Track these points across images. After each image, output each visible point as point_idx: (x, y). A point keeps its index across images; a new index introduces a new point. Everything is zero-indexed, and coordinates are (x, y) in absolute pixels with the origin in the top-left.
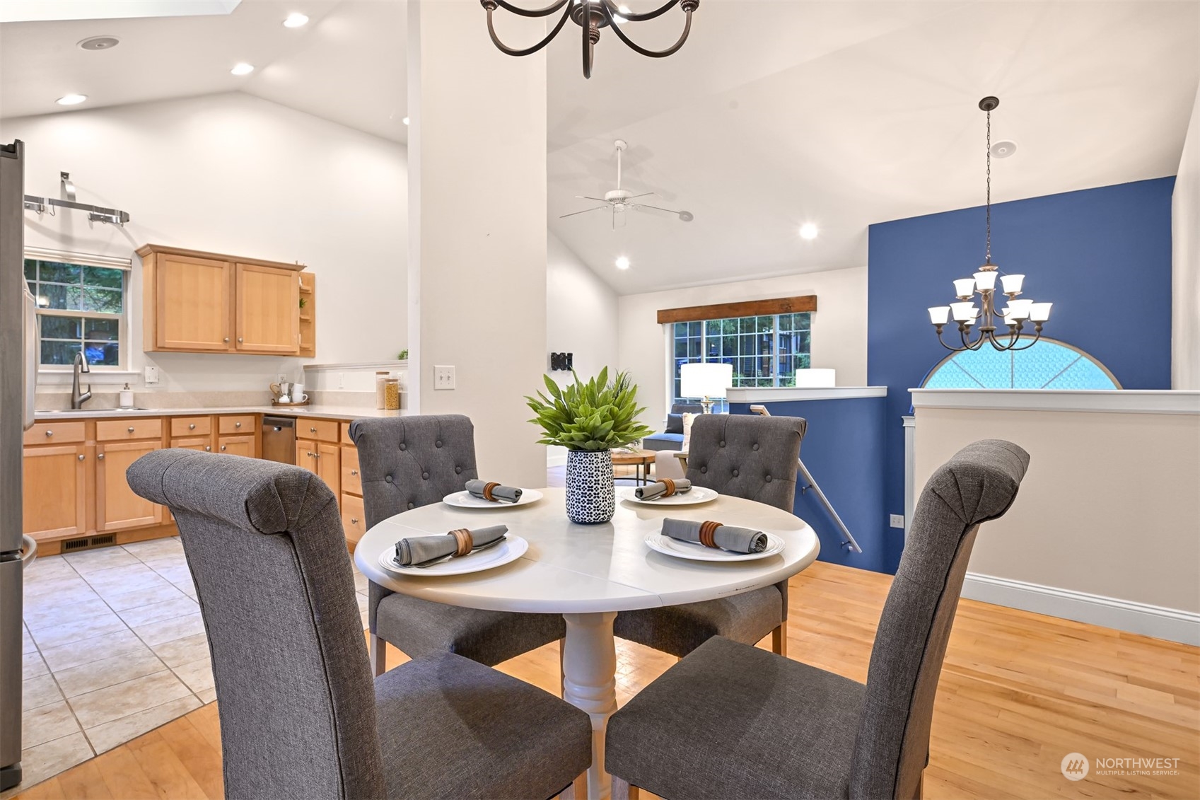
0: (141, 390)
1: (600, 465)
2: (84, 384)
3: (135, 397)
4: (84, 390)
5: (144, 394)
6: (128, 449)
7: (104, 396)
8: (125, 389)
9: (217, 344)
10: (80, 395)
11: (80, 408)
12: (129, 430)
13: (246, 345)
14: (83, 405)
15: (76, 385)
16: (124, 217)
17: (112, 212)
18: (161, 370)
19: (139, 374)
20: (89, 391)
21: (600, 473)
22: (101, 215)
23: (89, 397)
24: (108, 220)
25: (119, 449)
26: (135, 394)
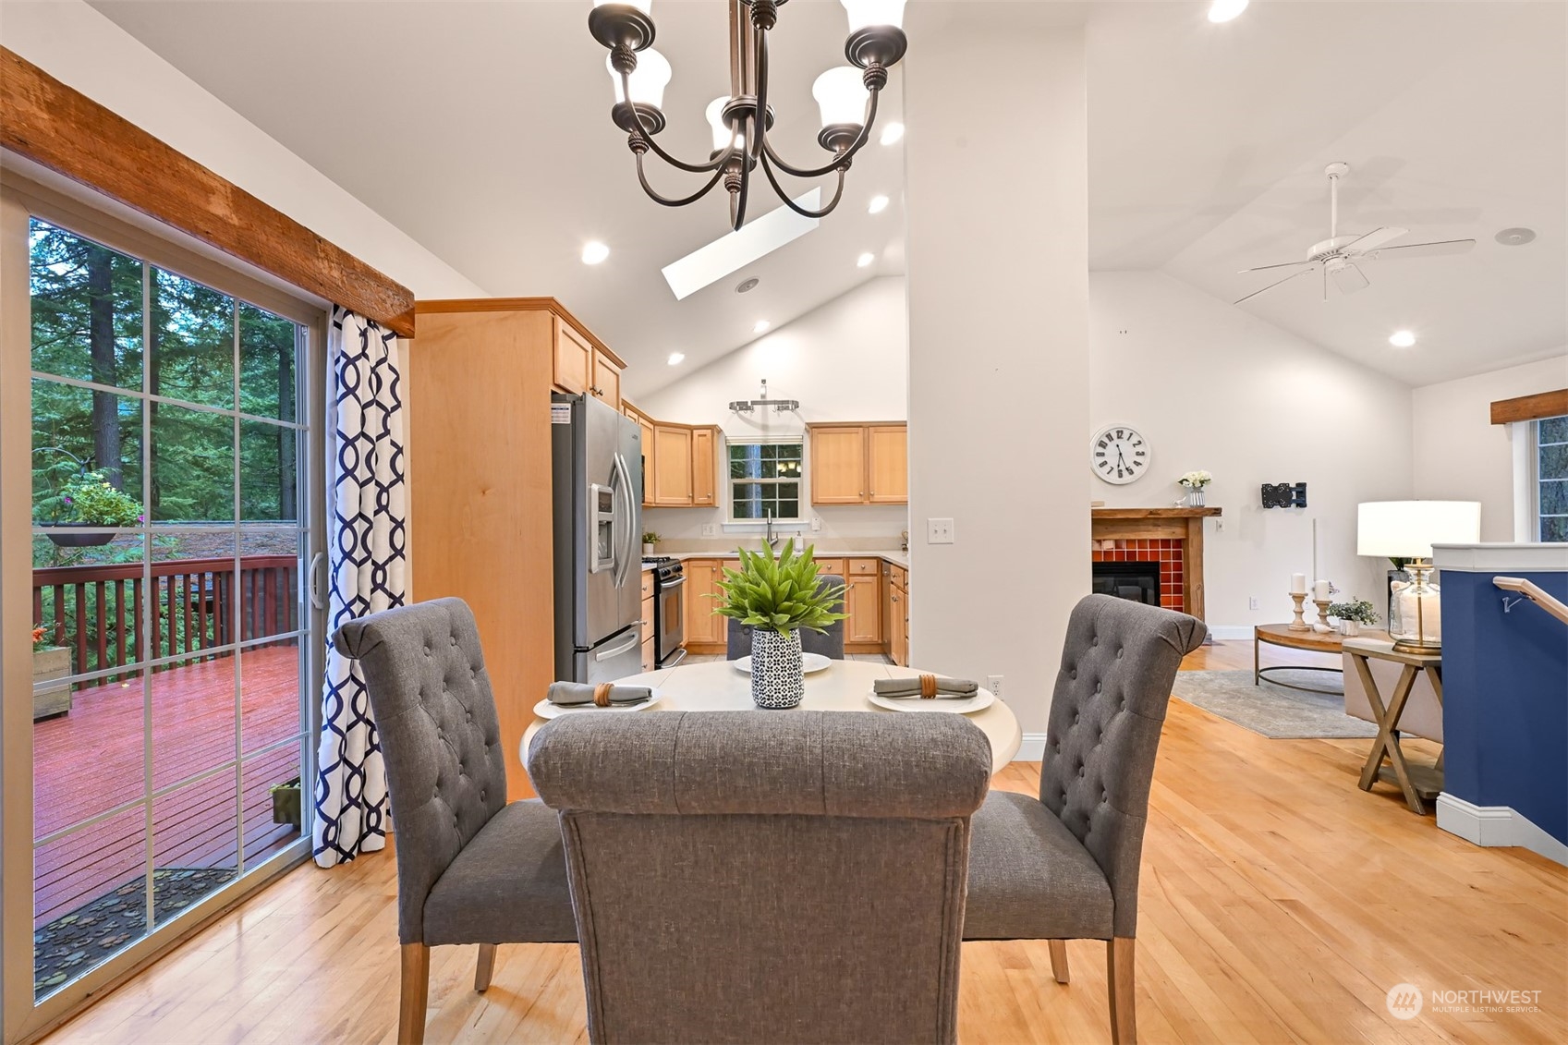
1: (767, 646)
2: (774, 532)
4: (774, 537)
7: (785, 541)
9: (855, 498)
13: (877, 498)
15: (769, 533)
16: (796, 405)
17: (787, 402)
19: (808, 524)
20: (777, 537)
21: (766, 655)
22: (783, 405)
24: (787, 408)
26: (804, 540)
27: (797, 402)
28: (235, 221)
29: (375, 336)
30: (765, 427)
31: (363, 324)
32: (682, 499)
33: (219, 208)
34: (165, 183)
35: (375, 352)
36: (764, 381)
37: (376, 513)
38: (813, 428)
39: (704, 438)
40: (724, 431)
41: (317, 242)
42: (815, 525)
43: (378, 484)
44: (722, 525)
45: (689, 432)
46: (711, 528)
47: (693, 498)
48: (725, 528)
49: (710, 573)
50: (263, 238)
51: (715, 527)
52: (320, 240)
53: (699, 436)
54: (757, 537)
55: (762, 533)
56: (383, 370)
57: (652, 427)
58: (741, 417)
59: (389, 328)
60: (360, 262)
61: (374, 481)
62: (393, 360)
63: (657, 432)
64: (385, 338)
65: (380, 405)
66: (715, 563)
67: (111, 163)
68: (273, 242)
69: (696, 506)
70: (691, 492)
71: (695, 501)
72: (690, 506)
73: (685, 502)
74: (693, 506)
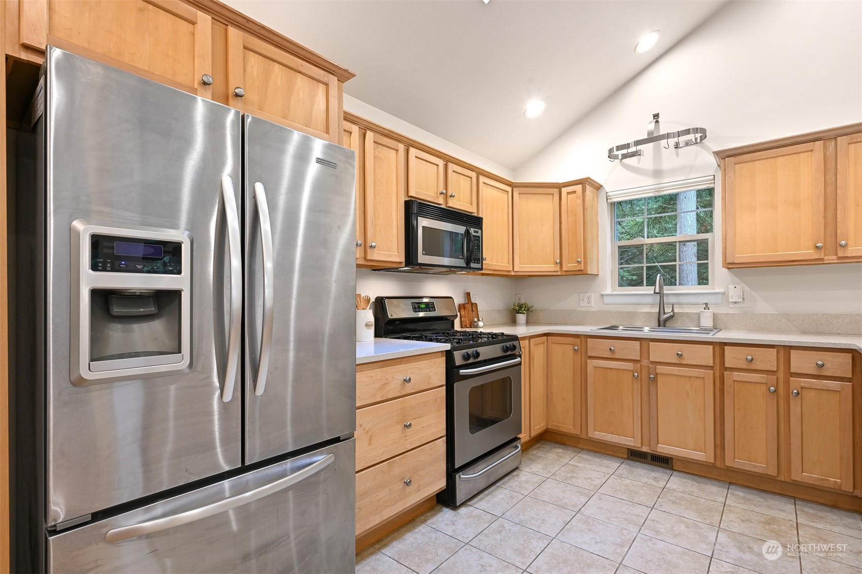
0: (721, 310)
2: (669, 304)
3: (715, 317)
4: (668, 310)
5: (727, 314)
6: (678, 373)
7: (688, 315)
8: (705, 309)
9: (808, 252)
10: (665, 313)
11: (664, 326)
12: (678, 354)
14: (668, 324)
15: (662, 305)
16: (704, 134)
18: (747, 288)
19: (723, 294)
20: (673, 310)
23: (672, 317)
25: (669, 373)
26: (714, 315)
27: (703, 131)
30: (658, 173)
32: (548, 267)
36: (656, 116)
38: (725, 156)
39: (574, 195)
40: (604, 186)
42: (734, 294)
44: (602, 295)
45: (556, 191)
46: (589, 298)
47: (561, 263)
48: (605, 298)
49: (571, 354)
51: (594, 297)
53: (568, 193)
54: (647, 310)
55: (652, 305)
57: (509, 189)
58: (626, 167)
63: (515, 194)
66: (578, 341)
69: (567, 273)
70: (559, 258)
71: (564, 269)
72: (559, 273)
73: (553, 270)
74: (563, 273)
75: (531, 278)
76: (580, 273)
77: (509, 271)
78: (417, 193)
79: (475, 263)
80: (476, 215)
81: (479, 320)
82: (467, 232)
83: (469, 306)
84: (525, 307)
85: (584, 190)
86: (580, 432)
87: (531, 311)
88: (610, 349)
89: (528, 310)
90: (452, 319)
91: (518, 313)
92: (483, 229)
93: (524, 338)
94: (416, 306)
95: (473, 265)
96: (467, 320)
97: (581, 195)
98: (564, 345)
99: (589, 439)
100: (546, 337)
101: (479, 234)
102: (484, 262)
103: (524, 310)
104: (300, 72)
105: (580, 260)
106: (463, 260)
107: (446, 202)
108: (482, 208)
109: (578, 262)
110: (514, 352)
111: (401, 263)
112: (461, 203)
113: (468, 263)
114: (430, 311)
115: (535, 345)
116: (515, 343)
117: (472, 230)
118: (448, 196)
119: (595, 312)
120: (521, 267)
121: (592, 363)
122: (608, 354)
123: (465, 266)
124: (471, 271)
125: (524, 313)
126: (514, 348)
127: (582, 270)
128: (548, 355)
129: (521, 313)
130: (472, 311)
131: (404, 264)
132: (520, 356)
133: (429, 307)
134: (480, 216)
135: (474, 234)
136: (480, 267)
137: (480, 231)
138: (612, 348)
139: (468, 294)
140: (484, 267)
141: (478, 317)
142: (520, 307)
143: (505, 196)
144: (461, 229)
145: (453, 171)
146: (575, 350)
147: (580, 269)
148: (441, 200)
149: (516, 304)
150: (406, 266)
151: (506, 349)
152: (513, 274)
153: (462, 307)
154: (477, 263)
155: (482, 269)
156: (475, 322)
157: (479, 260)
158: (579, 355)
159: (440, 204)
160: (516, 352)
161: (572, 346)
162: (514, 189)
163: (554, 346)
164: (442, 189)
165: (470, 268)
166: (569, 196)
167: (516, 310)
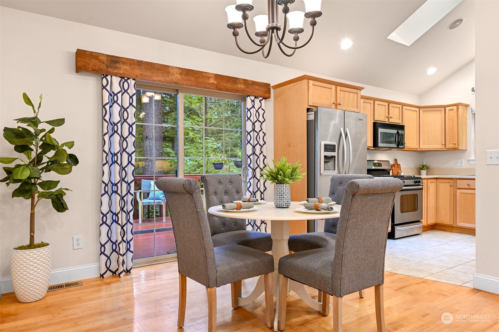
28: (215, 82)
29: (257, 101)
31: (253, 98)
32: (438, 146)
33: (212, 81)
34: (201, 80)
35: (257, 105)
37: (260, 154)
39: (452, 111)
40: (469, 105)
41: (237, 80)
43: (260, 145)
45: (443, 109)
46: (461, 162)
47: (445, 144)
48: (470, 161)
49: (449, 187)
50: (222, 84)
52: (238, 79)
56: (260, 111)
57: (418, 110)
59: (262, 97)
60: (250, 81)
61: (259, 144)
62: (263, 107)
63: (421, 112)
64: (260, 101)
65: (259, 121)
66: (452, 181)
67: (190, 80)
68: (225, 84)
69: (448, 149)
70: (444, 142)
71: (447, 147)
72: (444, 149)
73: (440, 148)
74: (446, 149)
75: (429, 152)
76: (455, 149)
77: (417, 149)
78: (378, 118)
79: (401, 145)
80: (401, 124)
81: (401, 172)
82: (398, 132)
83: (396, 165)
84: (426, 167)
85: (458, 109)
86: (453, 223)
87: (429, 169)
88: (468, 184)
89: (427, 168)
90: (389, 171)
91: (422, 169)
92: (405, 130)
93: (424, 179)
94: (374, 164)
95: (400, 146)
96: (395, 172)
97: (456, 111)
98: (445, 183)
99: (457, 226)
100: (436, 180)
101: (403, 133)
102: (405, 145)
103: (425, 168)
104: (351, 92)
105: (455, 143)
106: (396, 145)
107: (389, 120)
108: (404, 121)
109: (454, 144)
110: (419, 184)
111: (371, 147)
112: (395, 120)
113: (398, 145)
114: (380, 166)
115: (430, 183)
116: (420, 180)
117: (400, 131)
118: (390, 118)
119: (465, 169)
120: (423, 147)
121: (458, 191)
122: (467, 187)
123: (397, 147)
124: (399, 149)
125: (425, 170)
126: (420, 182)
127: (456, 148)
128: (437, 187)
129: (423, 170)
130: (398, 167)
131: (372, 147)
132: (423, 186)
133: (380, 165)
134: (403, 125)
135: (401, 133)
136: (403, 147)
137: (403, 131)
138: (469, 184)
139: (396, 160)
140: (405, 147)
141: (401, 170)
142: (423, 166)
143: (415, 113)
144: (395, 131)
145: (392, 107)
146: (450, 185)
147: (455, 147)
148: (387, 120)
149: (421, 165)
150: (373, 148)
151: (416, 182)
152: (419, 150)
153: (393, 166)
154: (402, 145)
155: (404, 148)
156: (400, 173)
157: (403, 144)
158: (453, 187)
159: (386, 122)
160: (421, 184)
161: (449, 184)
162: (420, 109)
163: (440, 184)
164: (387, 115)
165: (399, 148)
166: (450, 111)
167: (421, 168)
